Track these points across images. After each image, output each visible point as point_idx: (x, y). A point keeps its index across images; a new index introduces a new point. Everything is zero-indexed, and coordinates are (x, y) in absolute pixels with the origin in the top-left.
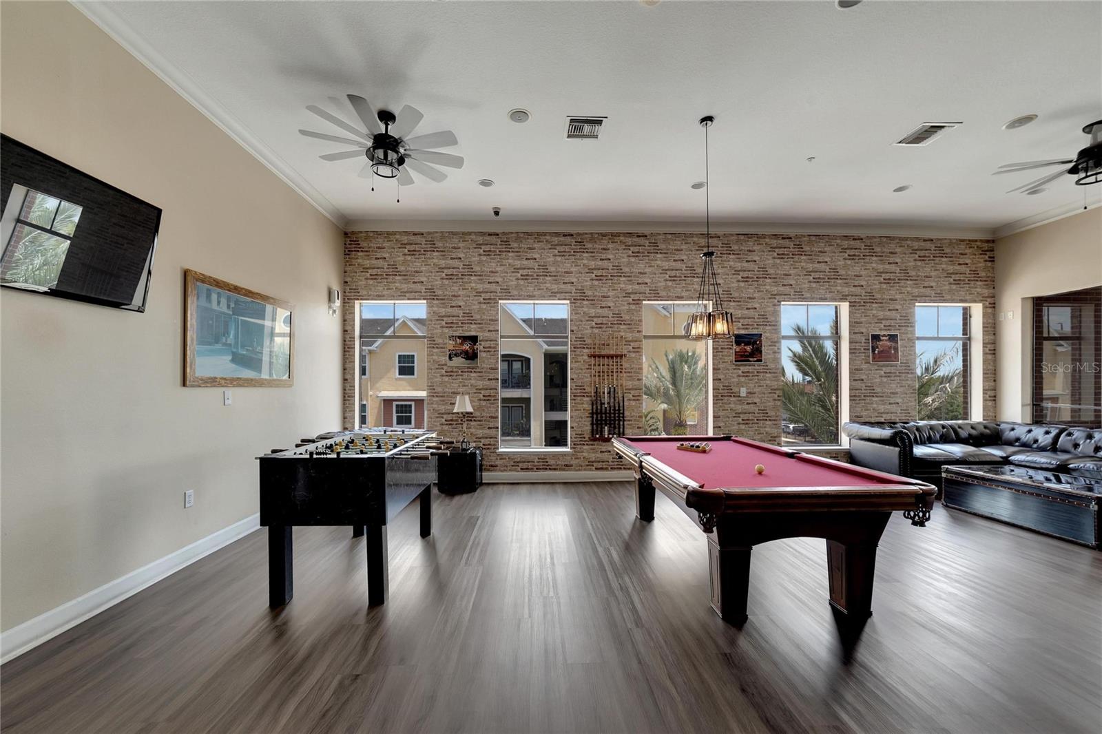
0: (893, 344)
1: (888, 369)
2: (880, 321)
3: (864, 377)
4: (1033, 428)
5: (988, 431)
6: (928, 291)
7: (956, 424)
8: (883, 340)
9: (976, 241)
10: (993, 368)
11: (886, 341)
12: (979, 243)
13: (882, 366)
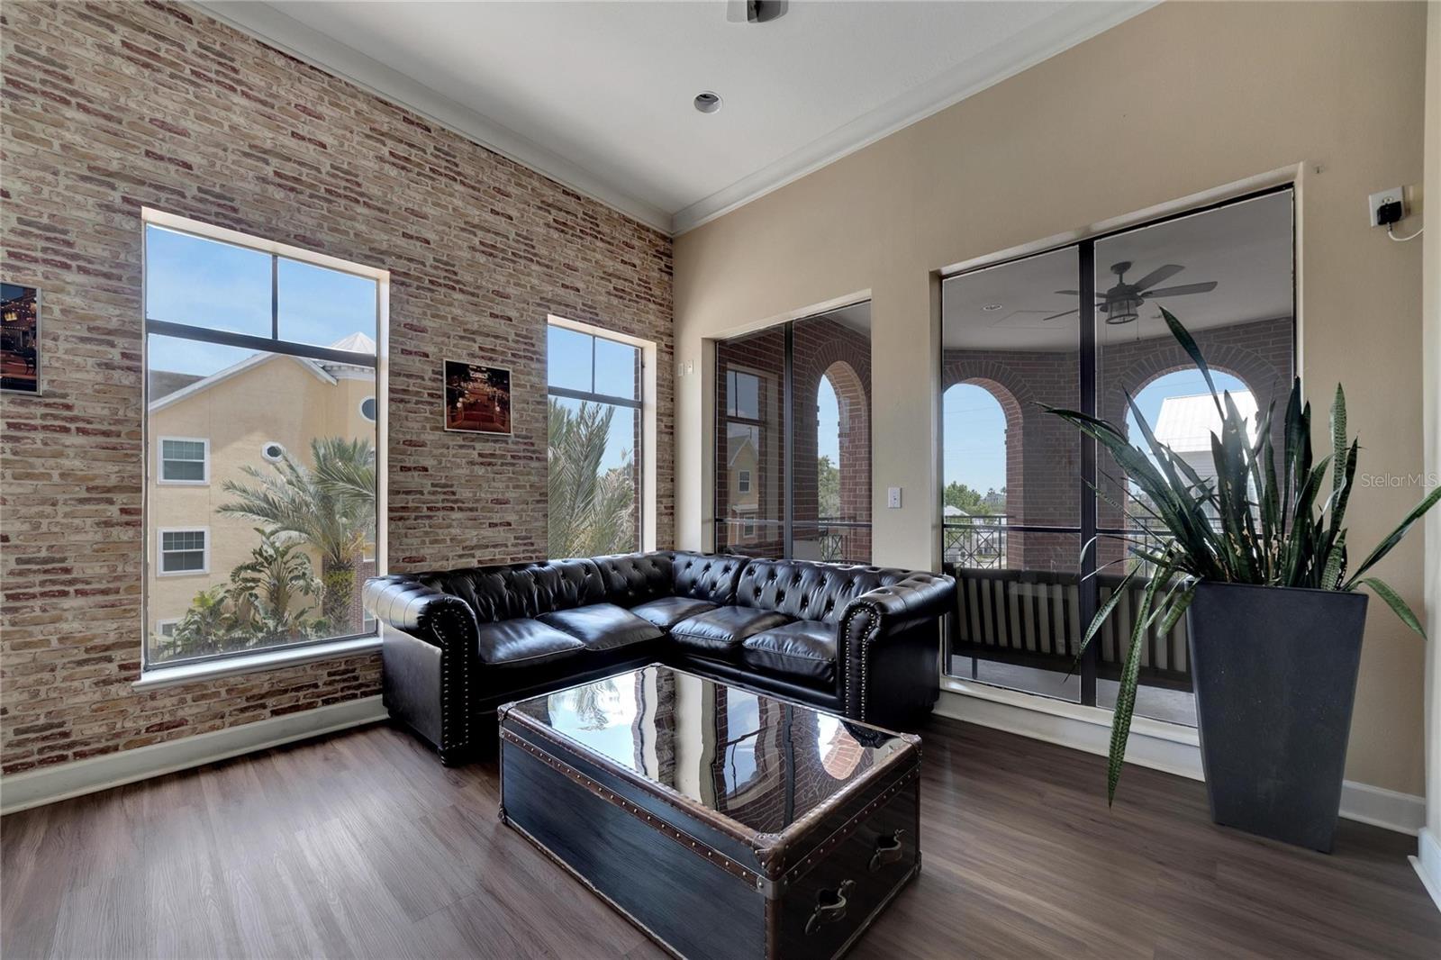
0: (499, 392)
1: (488, 448)
2: (470, 335)
3: (429, 462)
4: (712, 561)
5: (656, 570)
6: (570, 296)
7: (610, 562)
8: (475, 380)
9: (648, 230)
10: (671, 458)
11: (483, 381)
12: (652, 236)
13: (473, 440)
